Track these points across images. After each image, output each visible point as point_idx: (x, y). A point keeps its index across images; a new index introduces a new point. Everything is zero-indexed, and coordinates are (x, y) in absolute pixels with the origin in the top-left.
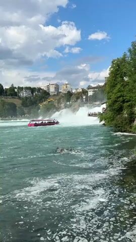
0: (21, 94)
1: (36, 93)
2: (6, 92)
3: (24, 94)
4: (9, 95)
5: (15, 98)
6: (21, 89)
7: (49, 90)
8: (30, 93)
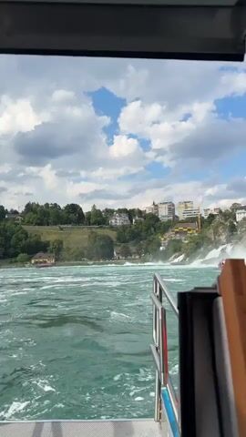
0: (113, 221)
1: (137, 218)
2: (89, 219)
3: (117, 221)
4: (94, 224)
5: (104, 228)
6: (110, 212)
7: (157, 212)
8: (127, 218)
